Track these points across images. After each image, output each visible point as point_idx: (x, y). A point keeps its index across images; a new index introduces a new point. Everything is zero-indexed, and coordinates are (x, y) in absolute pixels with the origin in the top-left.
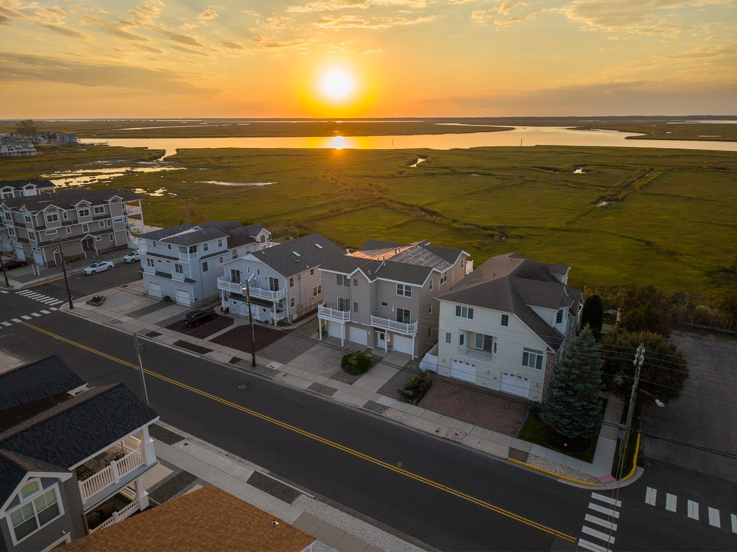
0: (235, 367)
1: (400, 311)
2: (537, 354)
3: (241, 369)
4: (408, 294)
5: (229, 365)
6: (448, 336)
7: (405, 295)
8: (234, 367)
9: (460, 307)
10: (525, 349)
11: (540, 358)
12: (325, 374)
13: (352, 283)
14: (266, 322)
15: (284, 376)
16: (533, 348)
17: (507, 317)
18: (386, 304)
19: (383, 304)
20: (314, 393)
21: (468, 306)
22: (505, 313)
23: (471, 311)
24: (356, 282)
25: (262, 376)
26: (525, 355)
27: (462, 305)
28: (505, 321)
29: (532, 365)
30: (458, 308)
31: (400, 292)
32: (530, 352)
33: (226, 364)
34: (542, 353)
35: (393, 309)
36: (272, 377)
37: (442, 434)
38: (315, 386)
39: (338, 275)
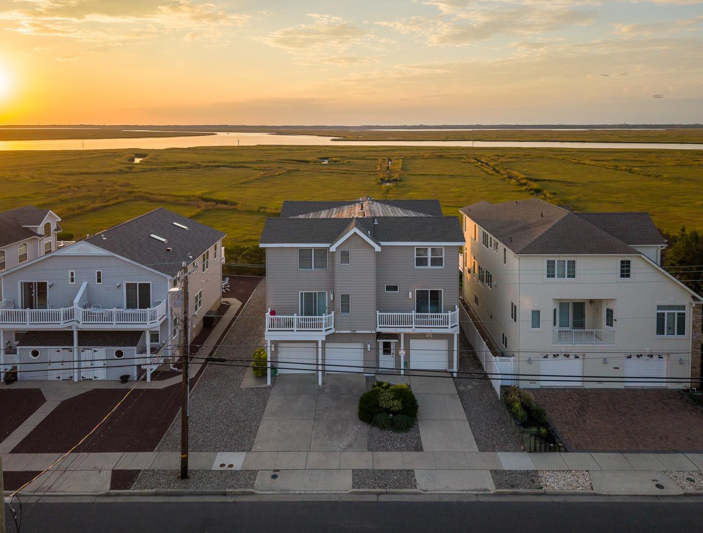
0: (134, 494)
1: (421, 295)
2: (676, 312)
3: (156, 494)
4: (437, 262)
5: (118, 495)
6: (536, 315)
7: (432, 265)
8: (131, 495)
9: (554, 261)
10: (659, 307)
11: (682, 317)
12: (350, 446)
13: (338, 257)
14: (125, 379)
15: (274, 477)
16: (672, 304)
17: (629, 262)
18: (395, 288)
19: (389, 288)
20: (378, 494)
21: (567, 258)
22: (626, 258)
23: (572, 264)
24: (345, 256)
25: (224, 494)
26: (660, 318)
27: (556, 258)
28: (625, 270)
29: (671, 331)
30: (550, 264)
31: (421, 262)
32: (666, 312)
33: (108, 495)
34: (683, 308)
35: (410, 293)
36: (250, 490)
37: (673, 489)
38: (360, 477)
39: (301, 250)
